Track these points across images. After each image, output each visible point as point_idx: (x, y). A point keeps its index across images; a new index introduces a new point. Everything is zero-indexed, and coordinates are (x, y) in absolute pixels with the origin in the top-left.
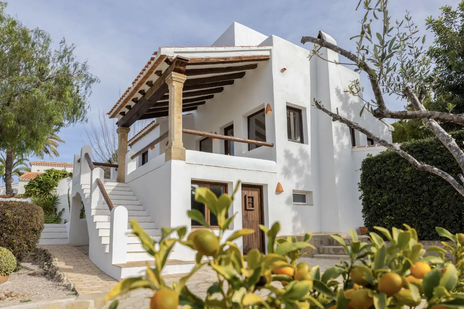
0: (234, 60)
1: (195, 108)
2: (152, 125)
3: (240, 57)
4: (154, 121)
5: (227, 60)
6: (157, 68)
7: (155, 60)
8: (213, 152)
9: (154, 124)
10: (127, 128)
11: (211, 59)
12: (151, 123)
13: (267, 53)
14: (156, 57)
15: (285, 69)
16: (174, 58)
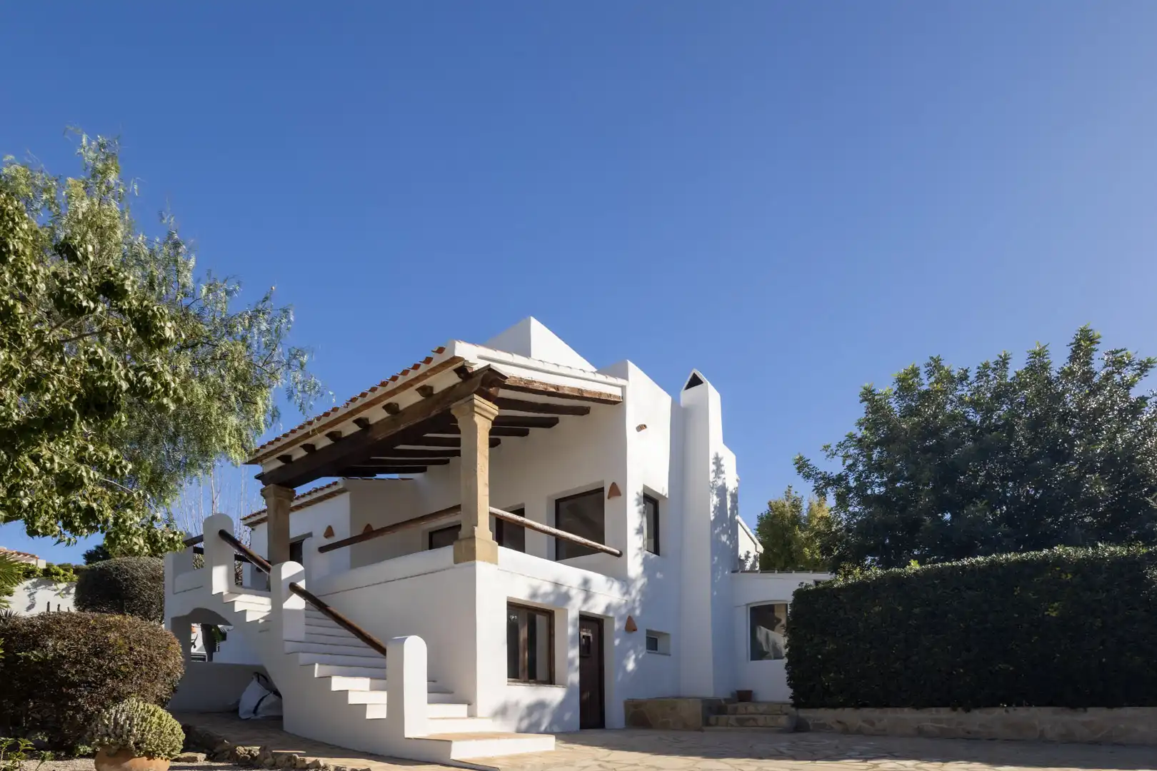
0: (571, 393)
1: (423, 470)
2: (328, 491)
3: (579, 389)
4: (335, 483)
5: (560, 392)
6: (429, 379)
7: (433, 364)
8: (526, 551)
9: (334, 488)
10: (290, 490)
11: (535, 384)
12: (328, 486)
13: (617, 392)
14: (438, 360)
15: (645, 426)
16: (475, 368)
